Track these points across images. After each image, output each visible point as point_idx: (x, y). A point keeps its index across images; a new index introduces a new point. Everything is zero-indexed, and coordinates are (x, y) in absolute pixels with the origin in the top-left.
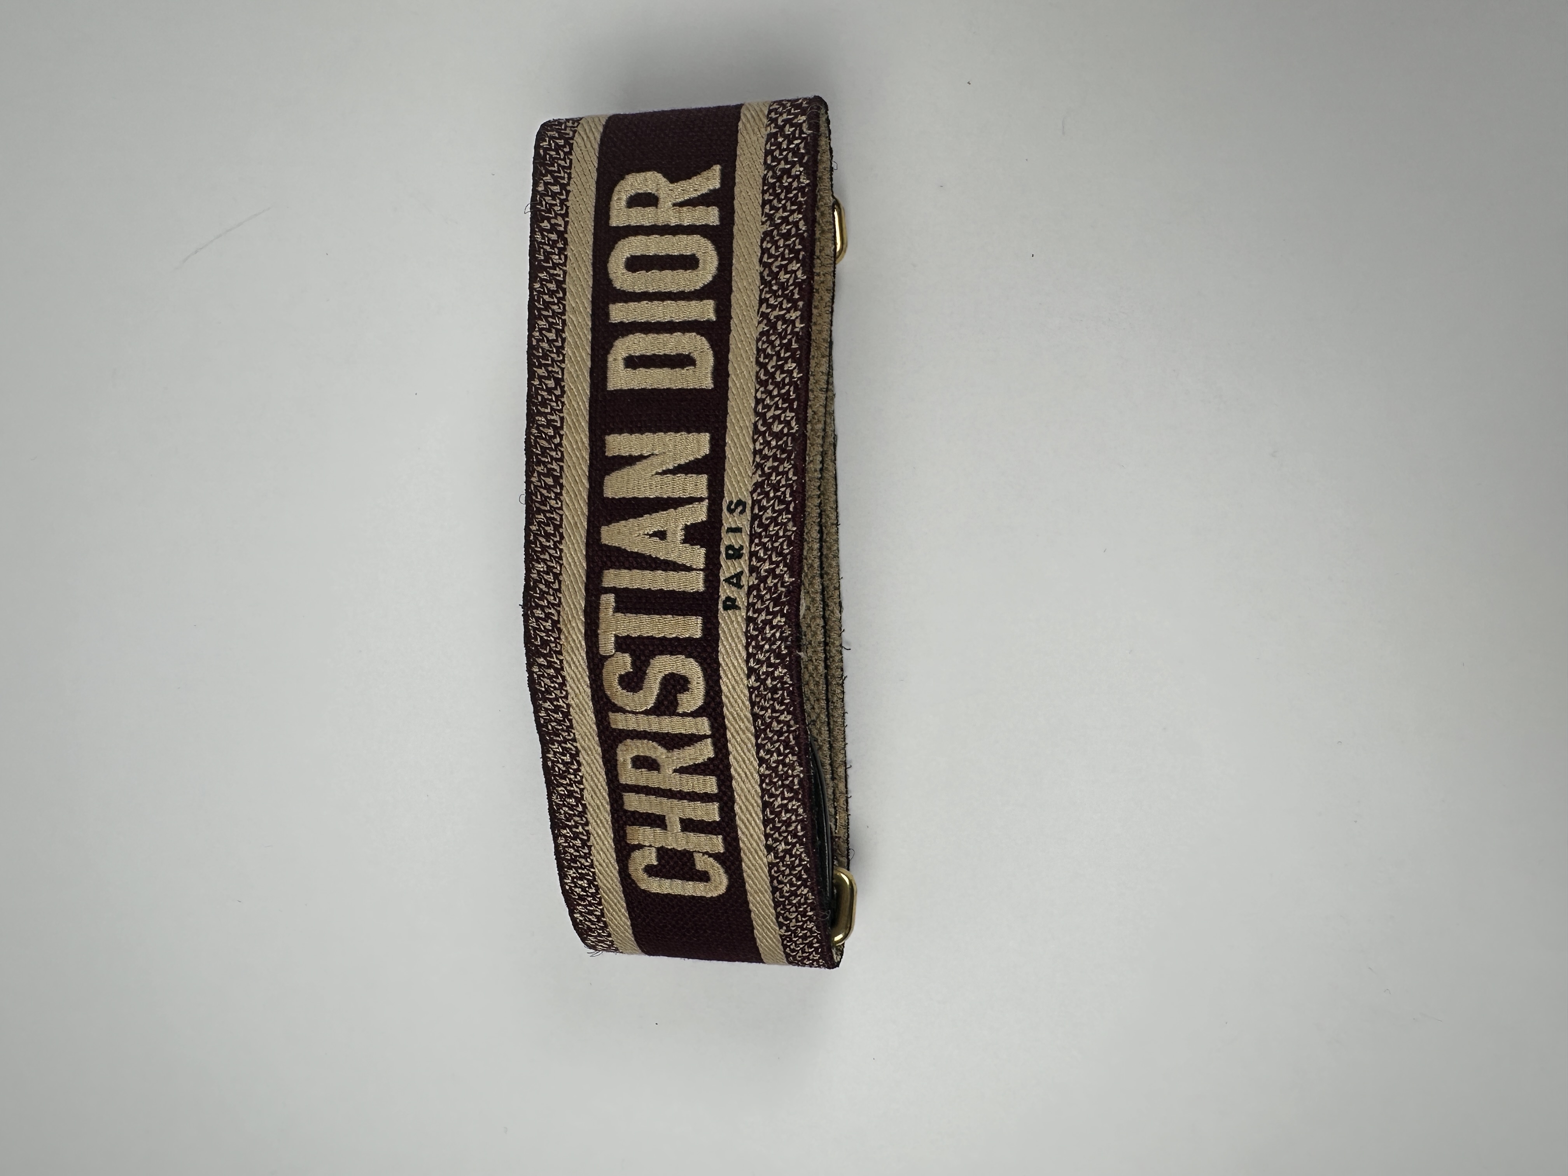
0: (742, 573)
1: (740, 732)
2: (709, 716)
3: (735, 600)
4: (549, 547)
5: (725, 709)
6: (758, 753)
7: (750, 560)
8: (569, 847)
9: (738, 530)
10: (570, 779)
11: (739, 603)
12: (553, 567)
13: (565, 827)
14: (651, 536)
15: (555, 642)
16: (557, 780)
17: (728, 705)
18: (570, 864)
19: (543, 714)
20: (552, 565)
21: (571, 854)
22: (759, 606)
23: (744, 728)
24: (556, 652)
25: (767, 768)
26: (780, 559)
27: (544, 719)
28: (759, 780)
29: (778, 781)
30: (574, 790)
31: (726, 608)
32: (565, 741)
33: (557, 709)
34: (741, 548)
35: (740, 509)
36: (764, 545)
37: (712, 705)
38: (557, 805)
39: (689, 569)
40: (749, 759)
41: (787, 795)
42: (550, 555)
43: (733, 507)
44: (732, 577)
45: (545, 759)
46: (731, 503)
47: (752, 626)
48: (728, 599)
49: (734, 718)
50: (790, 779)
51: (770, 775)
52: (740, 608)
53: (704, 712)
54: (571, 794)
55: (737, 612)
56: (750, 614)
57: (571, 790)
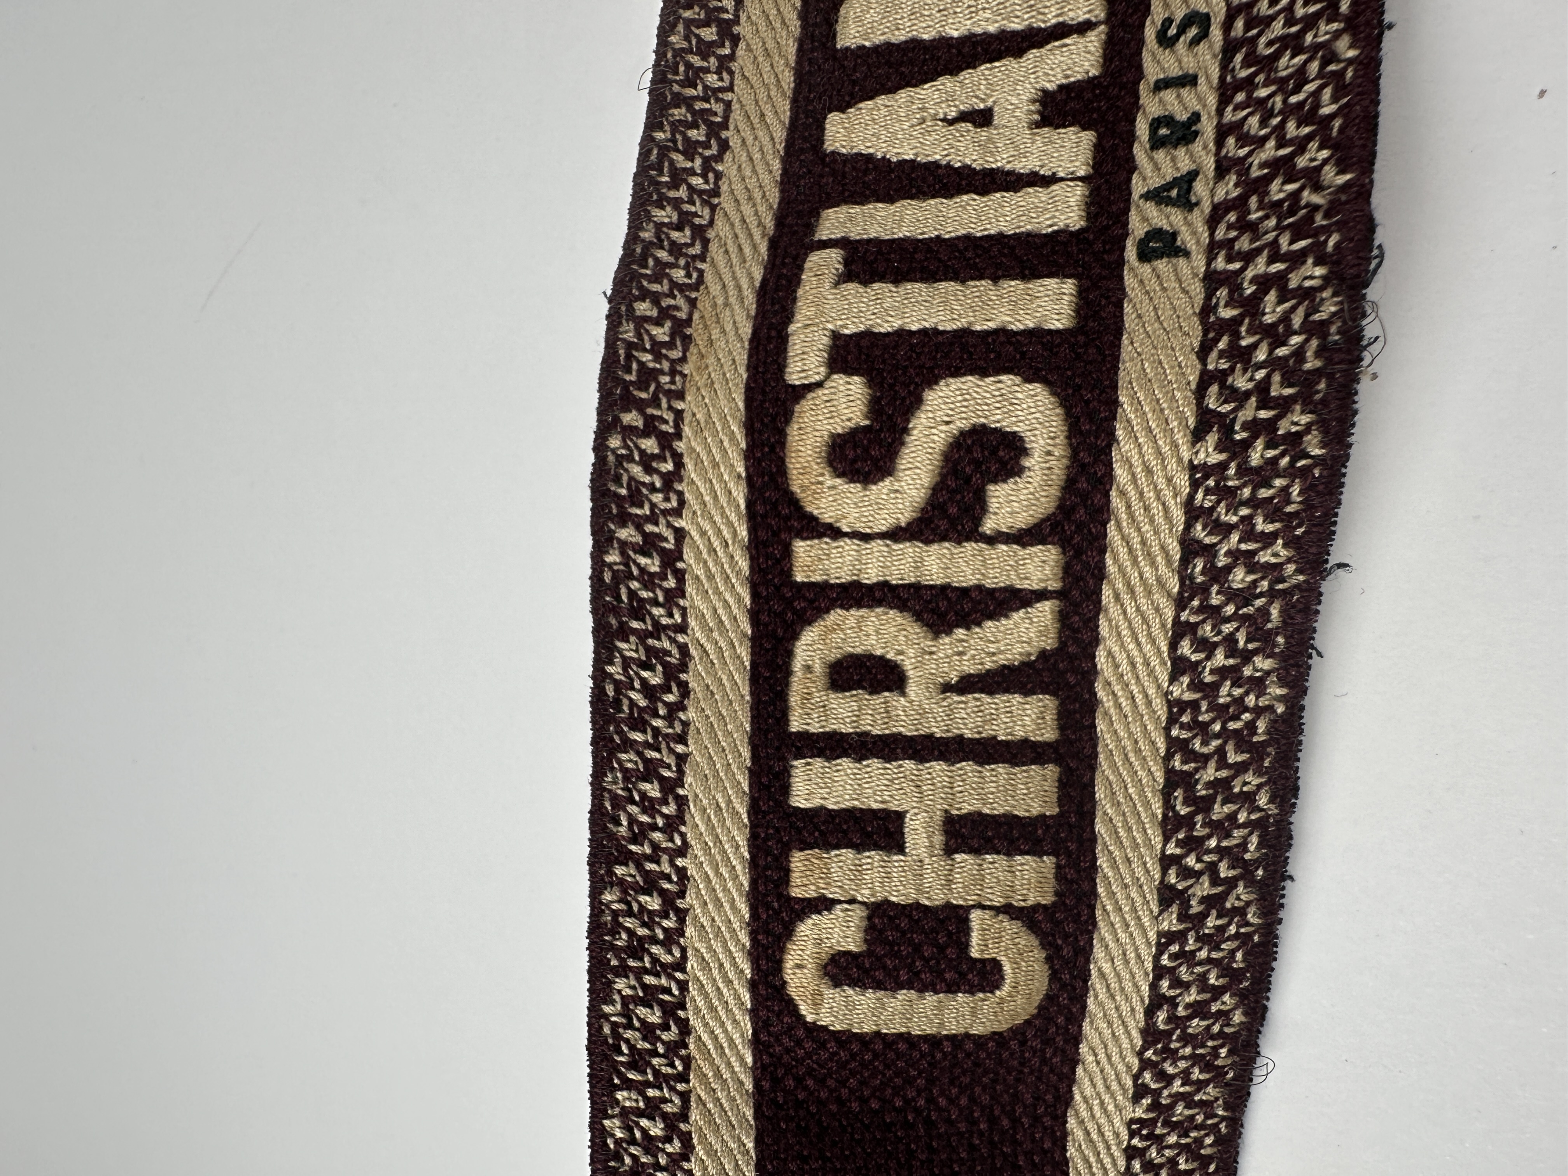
0: (1193, 175)
1: (1139, 590)
2: (1064, 544)
3: (1174, 235)
4: (692, 172)
5: (1111, 527)
6: (1173, 646)
7: (1220, 142)
8: (630, 913)
9: (1188, 80)
10: (656, 731)
11: (1186, 238)
12: (695, 215)
13: (626, 857)
14: (951, 122)
15: (673, 373)
16: (620, 733)
17: (1124, 516)
18: (624, 960)
19: (613, 557)
20: (693, 209)
21: (631, 933)
22: (1244, 244)
23: (1152, 581)
24: (670, 394)
25: (1192, 687)
26: (1307, 130)
27: (613, 571)
28: (1164, 718)
29: (1213, 721)
30: (661, 760)
31: (1145, 256)
32: (659, 630)
33: (650, 544)
34: (1196, 117)
35: (1193, 32)
36: (1262, 106)
37: (1081, 514)
38: (614, 798)
39: (1048, 181)
40: (1147, 663)
41: (1233, 757)
42: (691, 189)
43: (1173, 31)
44: (1168, 187)
45: (599, 676)
46: (1168, 22)
47: (1222, 293)
48: (1156, 234)
49: (1131, 551)
50: (1246, 716)
51: (1194, 705)
52: (1187, 254)
53: (1053, 532)
54: (650, 771)
55: (1182, 262)
56: (1220, 263)
57: (651, 760)
